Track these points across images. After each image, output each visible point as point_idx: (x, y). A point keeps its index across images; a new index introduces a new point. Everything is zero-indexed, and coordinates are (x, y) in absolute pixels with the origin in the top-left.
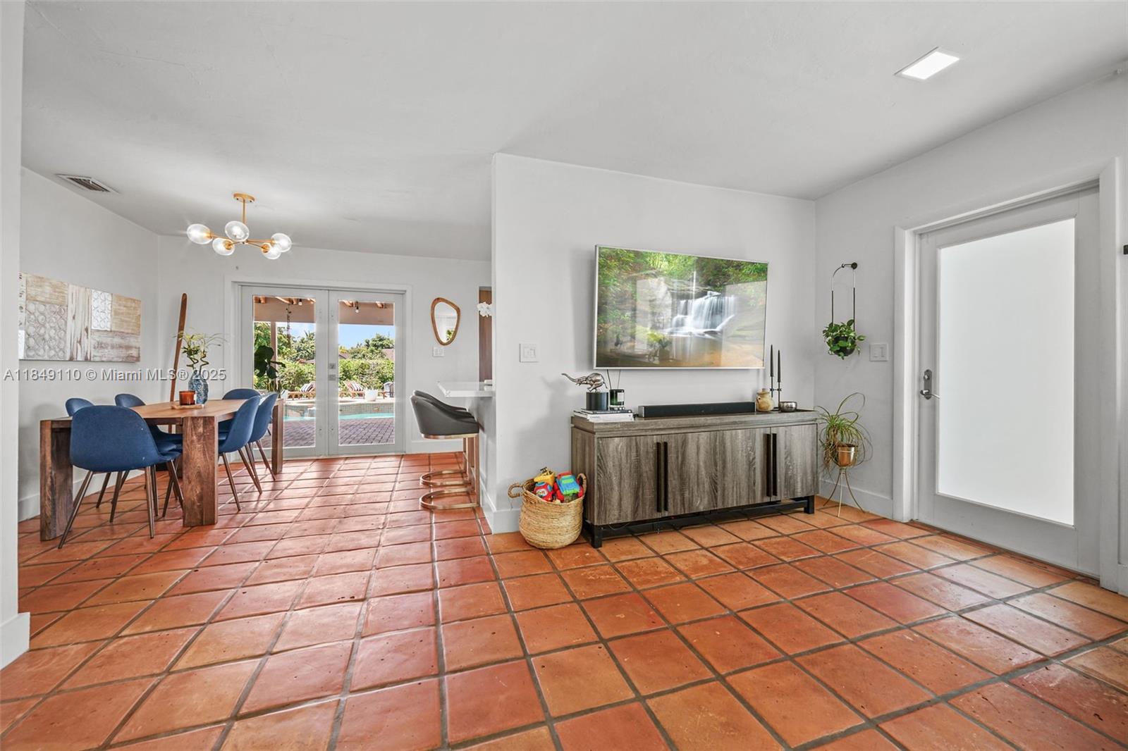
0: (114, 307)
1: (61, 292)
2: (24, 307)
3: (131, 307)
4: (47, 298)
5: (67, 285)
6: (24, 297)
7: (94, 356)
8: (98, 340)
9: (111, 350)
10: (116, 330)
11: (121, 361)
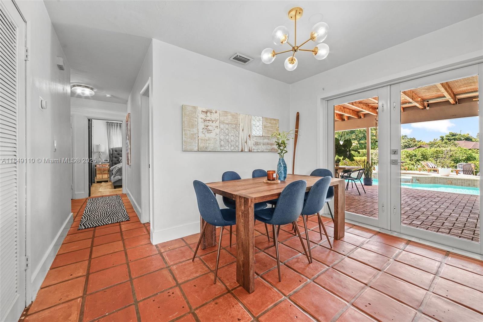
0: (264, 124)
1: (236, 118)
2: (218, 126)
3: (274, 123)
4: (229, 121)
5: (239, 114)
6: (218, 121)
7: (254, 149)
8: (255, 141)
9: (262, 146)
10: (265, 135)
11: (268, 152)
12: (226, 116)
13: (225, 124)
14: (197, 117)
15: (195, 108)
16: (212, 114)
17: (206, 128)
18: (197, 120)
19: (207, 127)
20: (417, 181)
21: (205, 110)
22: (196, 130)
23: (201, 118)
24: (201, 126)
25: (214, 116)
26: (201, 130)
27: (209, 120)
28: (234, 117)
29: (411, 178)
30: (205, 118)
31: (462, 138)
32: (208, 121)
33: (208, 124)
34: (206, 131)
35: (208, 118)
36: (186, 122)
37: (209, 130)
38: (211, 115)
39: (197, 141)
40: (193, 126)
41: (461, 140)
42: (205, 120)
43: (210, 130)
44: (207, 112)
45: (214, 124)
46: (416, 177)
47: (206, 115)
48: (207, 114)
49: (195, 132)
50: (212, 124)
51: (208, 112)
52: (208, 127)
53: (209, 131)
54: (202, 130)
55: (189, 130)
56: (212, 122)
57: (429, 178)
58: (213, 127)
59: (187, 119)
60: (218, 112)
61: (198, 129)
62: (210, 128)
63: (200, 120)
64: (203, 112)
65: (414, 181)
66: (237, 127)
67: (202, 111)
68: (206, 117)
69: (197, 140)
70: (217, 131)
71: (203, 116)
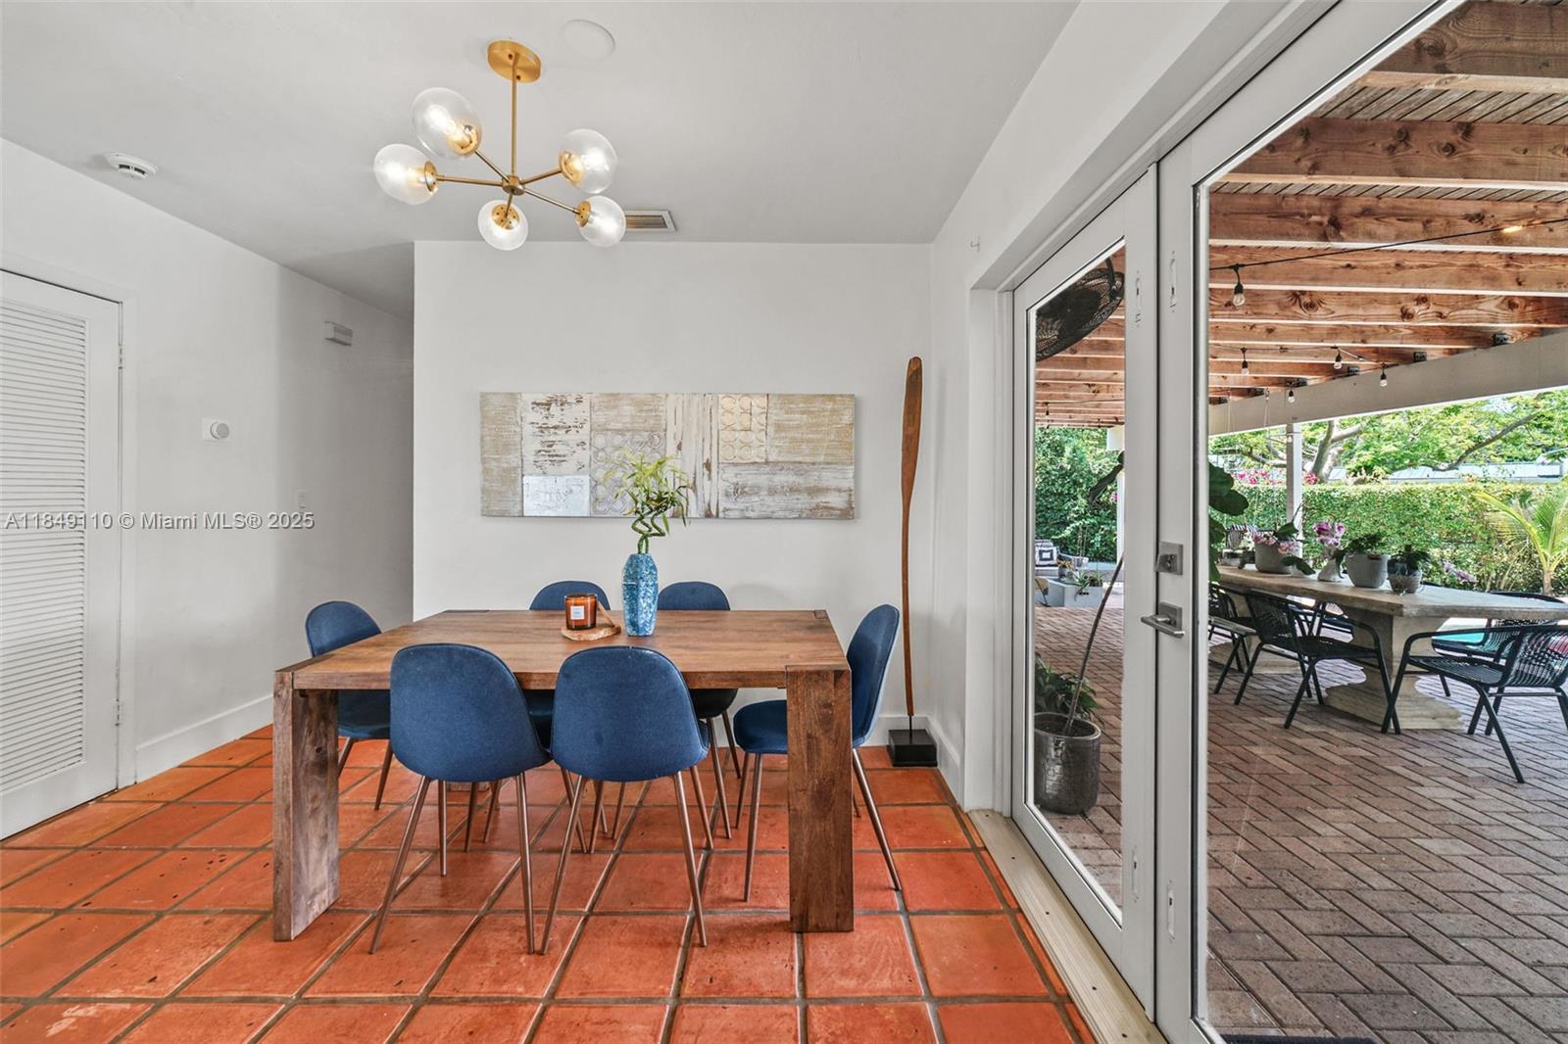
0: (775, 418)
1: (652, 410)
2: (587, 442)
3: (824, 410)
4: (627, 425)
5: (664, 396)
6: (587, 427)
7: (727, 510)
8: (730, 480)
9: (767, 498)
10: (780, 459)
11: (795, 518)
12: (615, 407)
13: (609, 433)
14: (519, 419)
15: (512, 396)
16: (566, 407)
17: (546, 451)
18: (518, 429)
19: (551, 446)
21: (542, 399)
22: (516, 457)
23: (533, 423)
24: (532, 445)
25: (572, 414)
26: (530, 458)
27: (555, 427)
28: (648, 410)
30: (545, 421)
32: (552, 430)
33: (552, 438)
34: (547, 458)
35: (552, 422)
36: (488, 438)
37: (557, 456)
38: (562, 410)
39: (520, 489)
40: (506, 447)
42: (543, 429)
43: (559, 453)
44: (548, 404)
45: (573, 437)
47: (546, 412)
48: (548, 409)
49: (514, 465)
50: (566, 437)
51: (553, 405)
52: (553, 448)
53: (555, 458)
54: (532, 458)
55: (495, 459)
56: (568, 431)
58: (568, 445)
59: (490, 429)
60: (586, 398)
61: (522, 456)
62: (558, 448)
63: (528, 429)
64: (538, 404)
66: (656, 437)
67: (534, 402)
68: (547, 418)
69: (520, 484)
70: (584, 456)
71: (537, 417)
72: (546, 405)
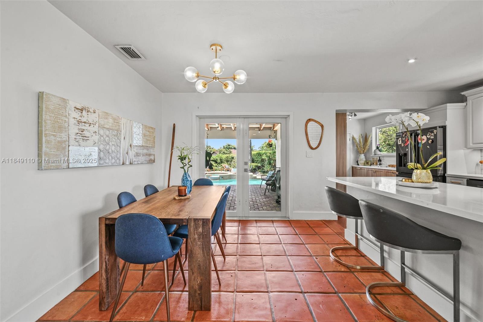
0: (144, 132)
1: (118, 123)
2: (97, 132)
3: (151, 132)
4: (110, 126)
5: (121, 118)
6: (97, 125)
7: (135, 161)
8: (136, 151)
9: (142, 157)
10: (145, 145)
11: (147, 163)
12: (107, 118)
13: (105, 129)
14: (67, 115)
15: (64, 100)
16: (89, 113)
17: (80, 134)
18: (67, 120)
19: (82, 131)
20: (222, 179)
21: (79, 106)
22: (66, 135)
23: (74, 118)
24: (74, 130)
25: (92, 118)
26: (73, 136)
27: (85, 122)
28: (116, 121)
29: (219, 176)
30: (80, 118)
31: (233, 148)
32: (83, 124)
33: (83, 128)
34: (81, 137)
35: (84, 120)
36: (49, 121)
37: (85, 137)
38: (88, 115)
39: (67, 153)
40: (61, 129)
41: (232, 149)
42: (79, 122)
43: (86, 136)
44: (82, 110)
45: (92, 129)
46: (222, 176)
47: (81, 114)
48: (82, 113)
49: (64, 139)
50: (89, 128)
51: (84, 111)
52: (83, 133)
53: (84, 138)
54: (74, 137)
55: (53, 135)
56: (90, 126)
57: (228, 175)
58: (90, 132)
59: (50, 116)
60: (97, 111)
61: (68, 135)
62: (86, 133)
63: (72, 121)
64: (77, 109)
65: (220, 178)
66: (119, 134)
67: (75, 108)
68: (81, 117)
69: (67, 150)
70: (96, 138)
71: (77, 115)
72: (81, 110)
